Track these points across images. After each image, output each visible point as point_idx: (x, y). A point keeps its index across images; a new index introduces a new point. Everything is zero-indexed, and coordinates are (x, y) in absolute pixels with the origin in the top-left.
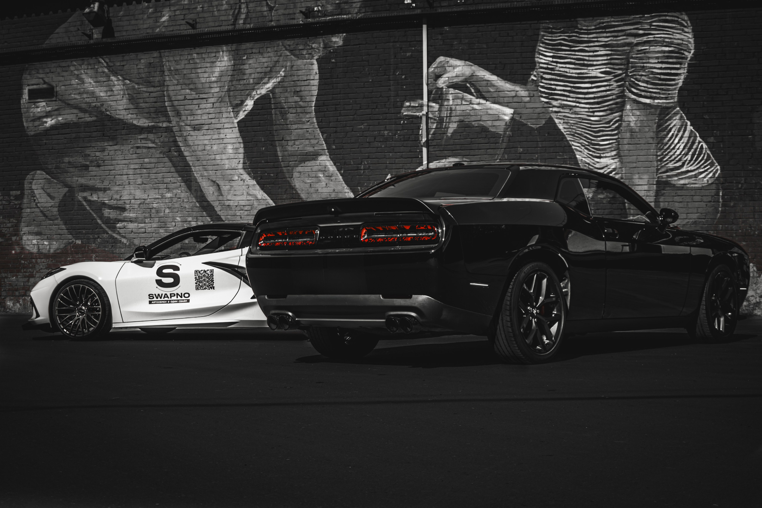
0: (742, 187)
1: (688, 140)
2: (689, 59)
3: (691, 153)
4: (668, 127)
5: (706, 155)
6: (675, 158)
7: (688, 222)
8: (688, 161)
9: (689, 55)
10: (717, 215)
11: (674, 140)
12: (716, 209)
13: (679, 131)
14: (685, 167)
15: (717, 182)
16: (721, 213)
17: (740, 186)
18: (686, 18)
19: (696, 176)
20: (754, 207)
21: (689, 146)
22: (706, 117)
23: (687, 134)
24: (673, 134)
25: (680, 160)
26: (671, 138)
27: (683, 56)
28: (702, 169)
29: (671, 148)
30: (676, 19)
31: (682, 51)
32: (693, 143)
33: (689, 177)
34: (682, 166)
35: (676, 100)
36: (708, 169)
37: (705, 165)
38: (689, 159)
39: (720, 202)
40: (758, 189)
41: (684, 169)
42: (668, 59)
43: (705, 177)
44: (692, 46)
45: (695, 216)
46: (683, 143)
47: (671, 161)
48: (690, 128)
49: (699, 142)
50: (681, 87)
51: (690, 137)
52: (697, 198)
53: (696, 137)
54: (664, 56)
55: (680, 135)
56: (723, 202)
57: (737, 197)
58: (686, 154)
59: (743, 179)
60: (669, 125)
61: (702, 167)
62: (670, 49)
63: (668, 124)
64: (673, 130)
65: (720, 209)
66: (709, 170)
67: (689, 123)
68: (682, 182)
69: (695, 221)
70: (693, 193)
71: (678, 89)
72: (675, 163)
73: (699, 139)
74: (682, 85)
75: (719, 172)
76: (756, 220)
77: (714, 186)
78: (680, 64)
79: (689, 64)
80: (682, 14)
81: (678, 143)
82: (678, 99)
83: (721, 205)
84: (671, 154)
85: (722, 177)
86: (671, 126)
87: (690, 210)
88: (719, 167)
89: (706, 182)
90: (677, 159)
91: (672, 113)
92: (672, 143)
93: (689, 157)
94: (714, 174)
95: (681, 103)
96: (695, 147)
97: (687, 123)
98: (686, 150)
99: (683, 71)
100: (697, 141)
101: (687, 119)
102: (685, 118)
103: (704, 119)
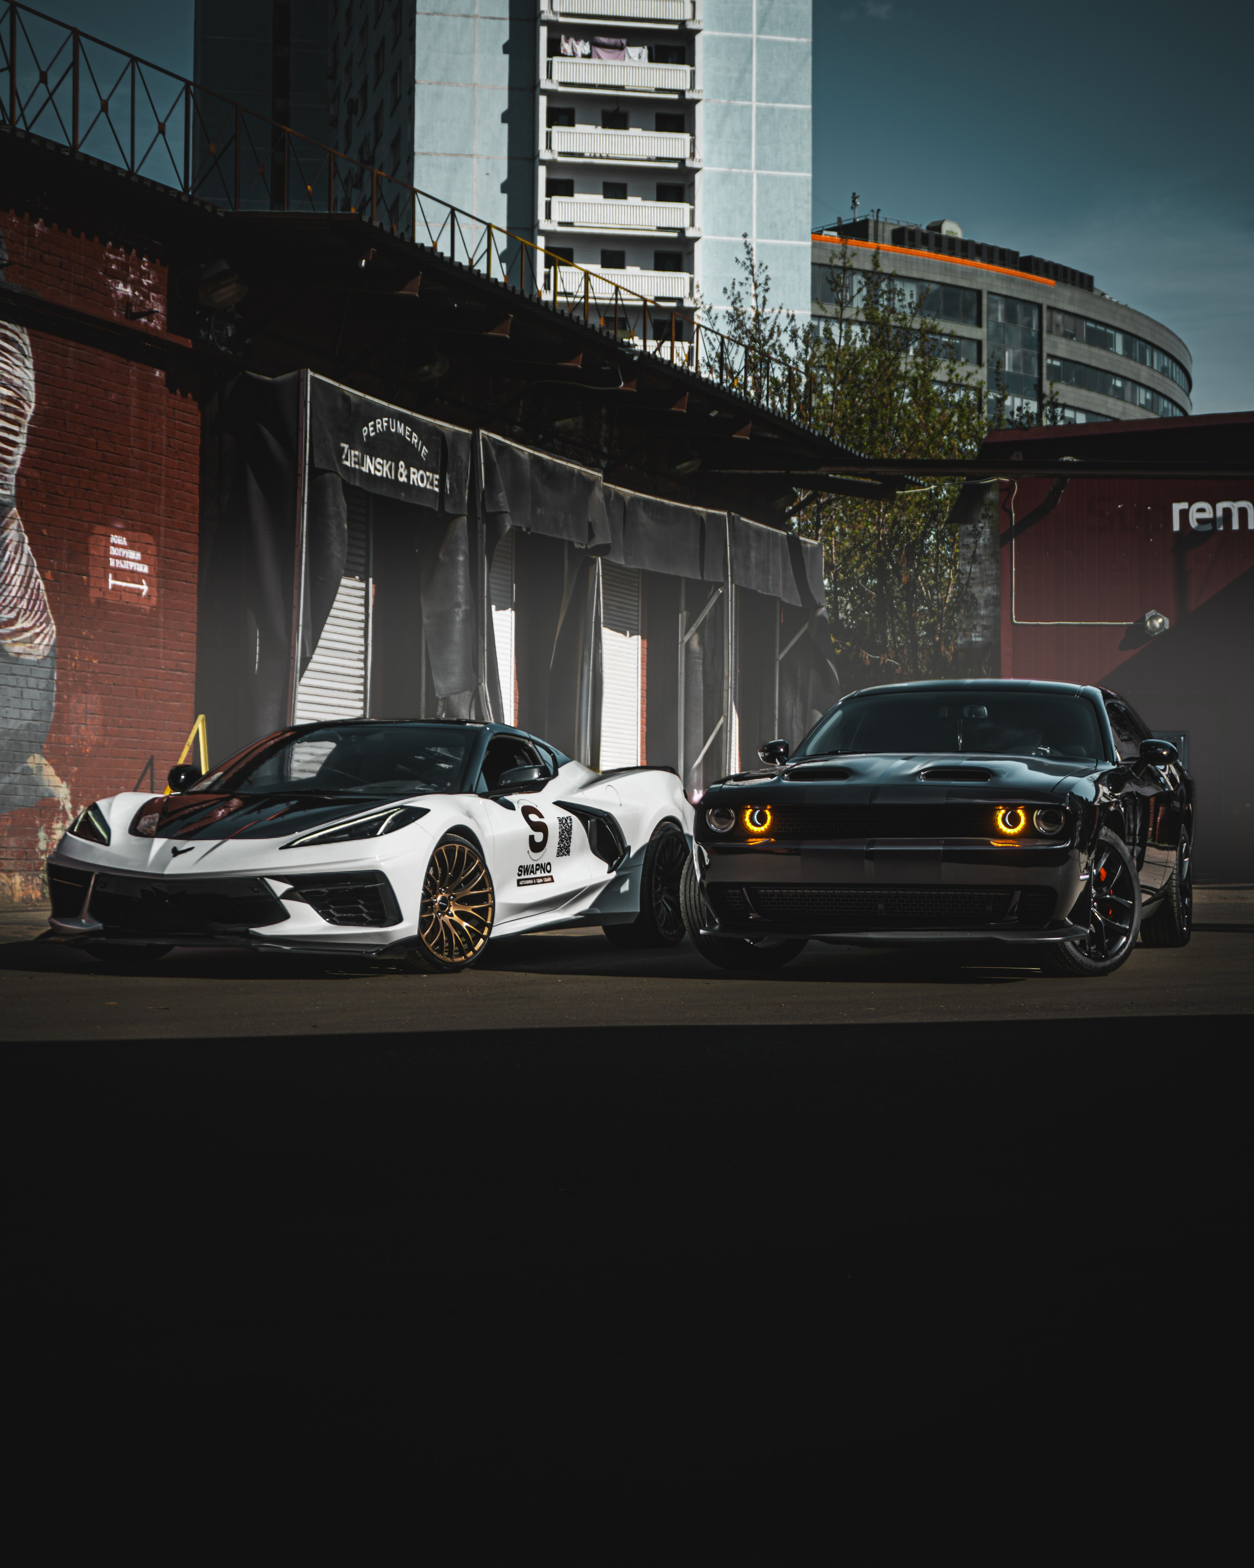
0: (75, 666)
1: (26, 572)
2: (28, 418)
3: (27, 596)
4: (4, 542)
5: (42, 603)
6: (11, 602)
7: (21, 726)
8: (23, 612)
9: (29, 411)
10: (50, 715)
11: (11, 567)
12: (50, 703)
13: (16, 553)
14: (20, 620)
15: (52, 655)
16: (55, 711)
17: (73, 665)
18: (28, 342)
19: (31, 640)
20: (86, 704)
21: (26, 584)
22: (45, 532)
23: (24, 561)
24: (9, 558)
25: (15, 607)
26: (7, 563)
27: (22, 411)
28: (38, 627)
29: (7, 582)
30: (16, 338)
31: (21, 402)
32: (30, 577)
33: (24, 642)
34: (16, 619)
35: (13, 492)
36: (44, 629)
37: (41, 620)
38: (25, 607)
39: (53, 691)
40: (91, 672)
41: (19, 625)
42: (5, 411)
43: (40, 644)
44: (32, 396)
45: (29, 715)
46: (19, 576)
47: (5, 607)
48: (27, 549)
49: (37, 578)
50: (19, 470)
51: (27, 566)
52: (32, 682)
53: (33, 566)
54: (2, 404)
55: (16, 561)
56: (57, 691)
57: (70, 684)
58: (22, 598)
59: (77, 652)
60: (5, 538)
61: (38, 624)
62: (10, 393)
63: (4, 535)
64: (10, 548)
65: (54, 704)
66: (45, 632)
67: (27, 541)
68: (18, 648)
69: (29, 725)
70: (27, 671)
71: (15, 472)
72: (10, 612)
73: (36, 572)
74: (21, 465)
75: (54, 636)
76: (89, 727)
77: (48, 663)
78: (20, 425)
79: (29, 429)
80: (23, 332)
81: (14, 574)
82: (17, 491)
83: (54, 697)
84: (6, 594)
85: (58, 647)
86: (7, 541)
87: (27, 704)
88: (54, 628)
89: (41, 652)
90: (12, 605)
91: (9, 516)
92: (8, 573)
93: (24, 604)
94: (50, 641)
95: (20, 499)
96: (32, 585)
97: (24, 539)
98: (22, 589)
99: (22, 440)
100: (34, 576)
101: (26, 532)
102: (23, 530)
103: (43, 535)
